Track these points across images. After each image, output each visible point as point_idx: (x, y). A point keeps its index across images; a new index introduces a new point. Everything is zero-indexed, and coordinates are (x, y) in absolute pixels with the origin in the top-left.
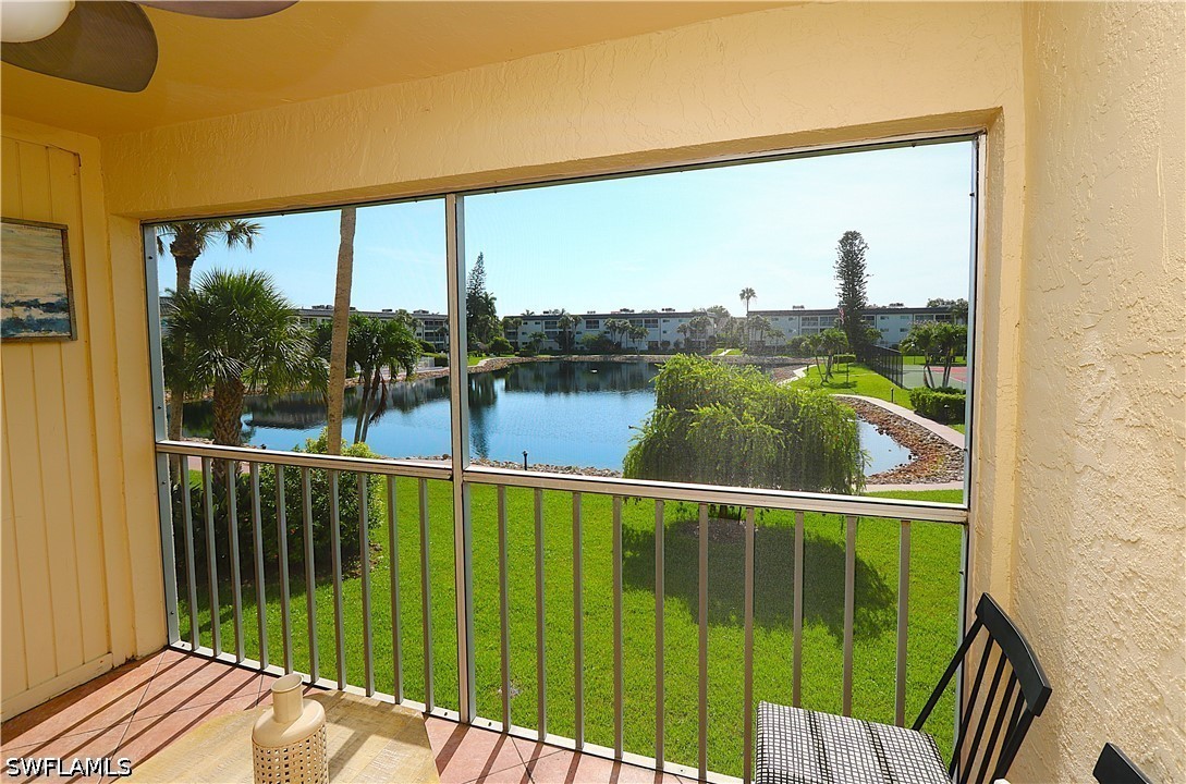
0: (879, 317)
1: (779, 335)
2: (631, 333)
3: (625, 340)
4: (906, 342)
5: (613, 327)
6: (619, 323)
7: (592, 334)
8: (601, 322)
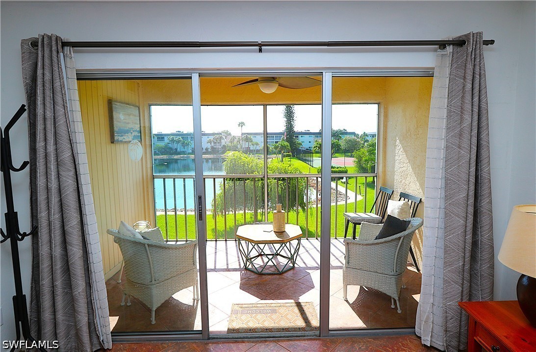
0: (300, 136)
1: (257, 144)
2: (182, 143)
3: (180, 148)
4: (314, 147)
5: (173, 141)
6: (176, 138)
7: (161, 144)
8: (165, 137)
